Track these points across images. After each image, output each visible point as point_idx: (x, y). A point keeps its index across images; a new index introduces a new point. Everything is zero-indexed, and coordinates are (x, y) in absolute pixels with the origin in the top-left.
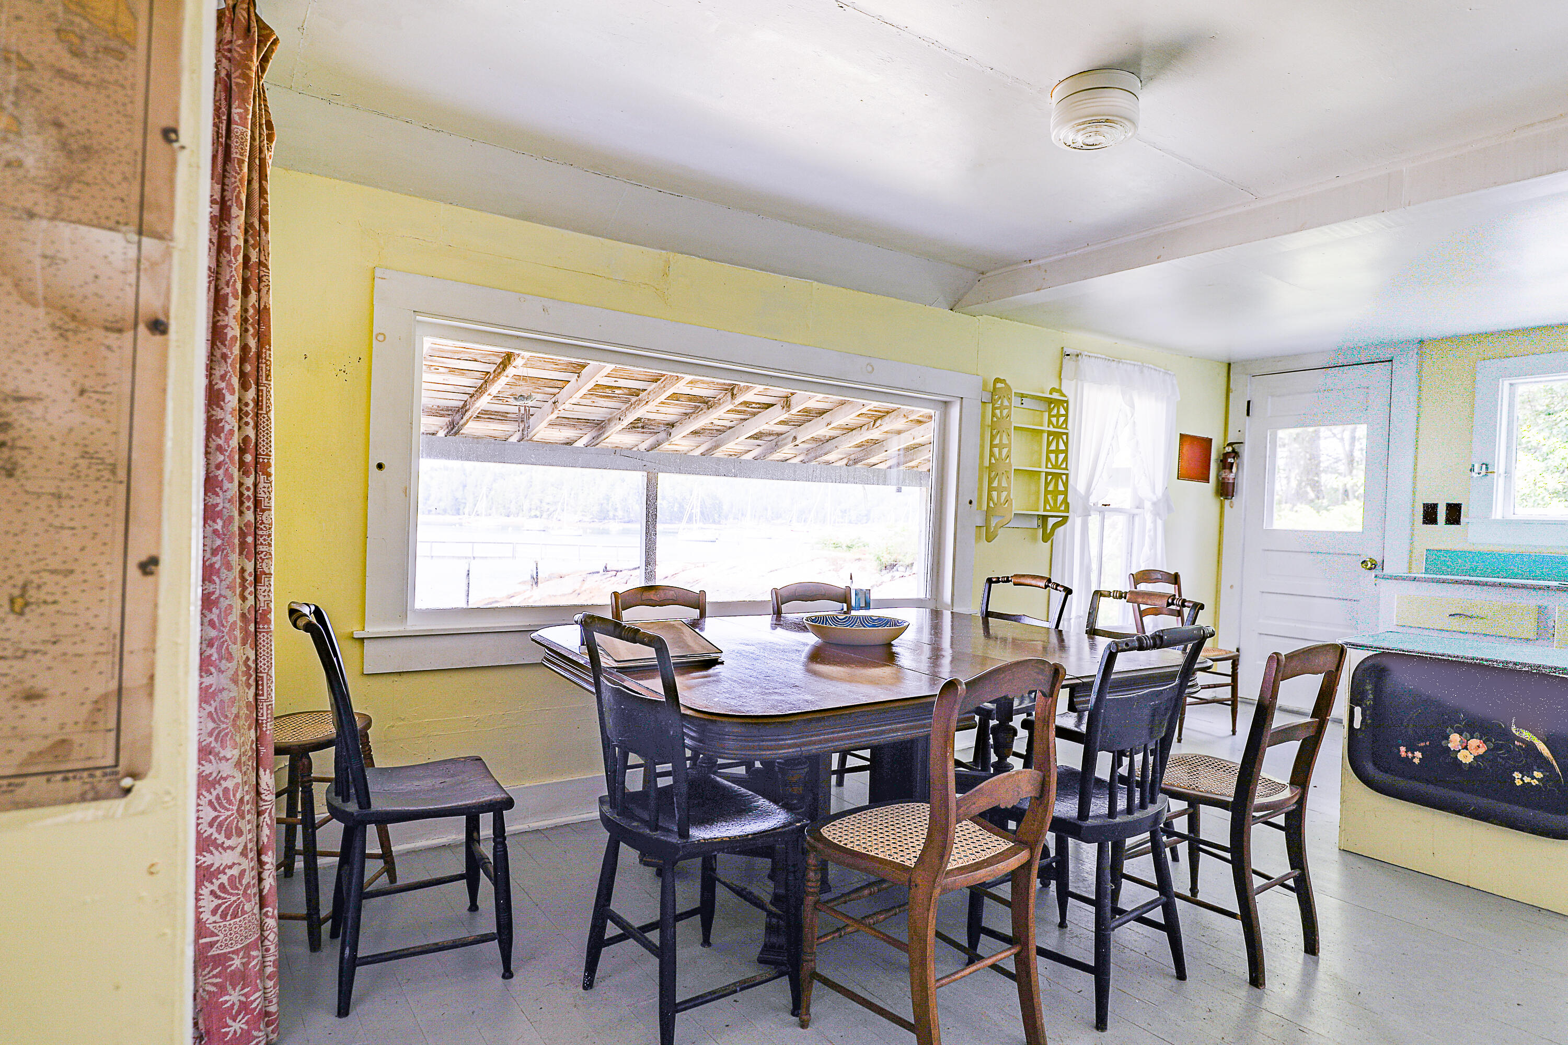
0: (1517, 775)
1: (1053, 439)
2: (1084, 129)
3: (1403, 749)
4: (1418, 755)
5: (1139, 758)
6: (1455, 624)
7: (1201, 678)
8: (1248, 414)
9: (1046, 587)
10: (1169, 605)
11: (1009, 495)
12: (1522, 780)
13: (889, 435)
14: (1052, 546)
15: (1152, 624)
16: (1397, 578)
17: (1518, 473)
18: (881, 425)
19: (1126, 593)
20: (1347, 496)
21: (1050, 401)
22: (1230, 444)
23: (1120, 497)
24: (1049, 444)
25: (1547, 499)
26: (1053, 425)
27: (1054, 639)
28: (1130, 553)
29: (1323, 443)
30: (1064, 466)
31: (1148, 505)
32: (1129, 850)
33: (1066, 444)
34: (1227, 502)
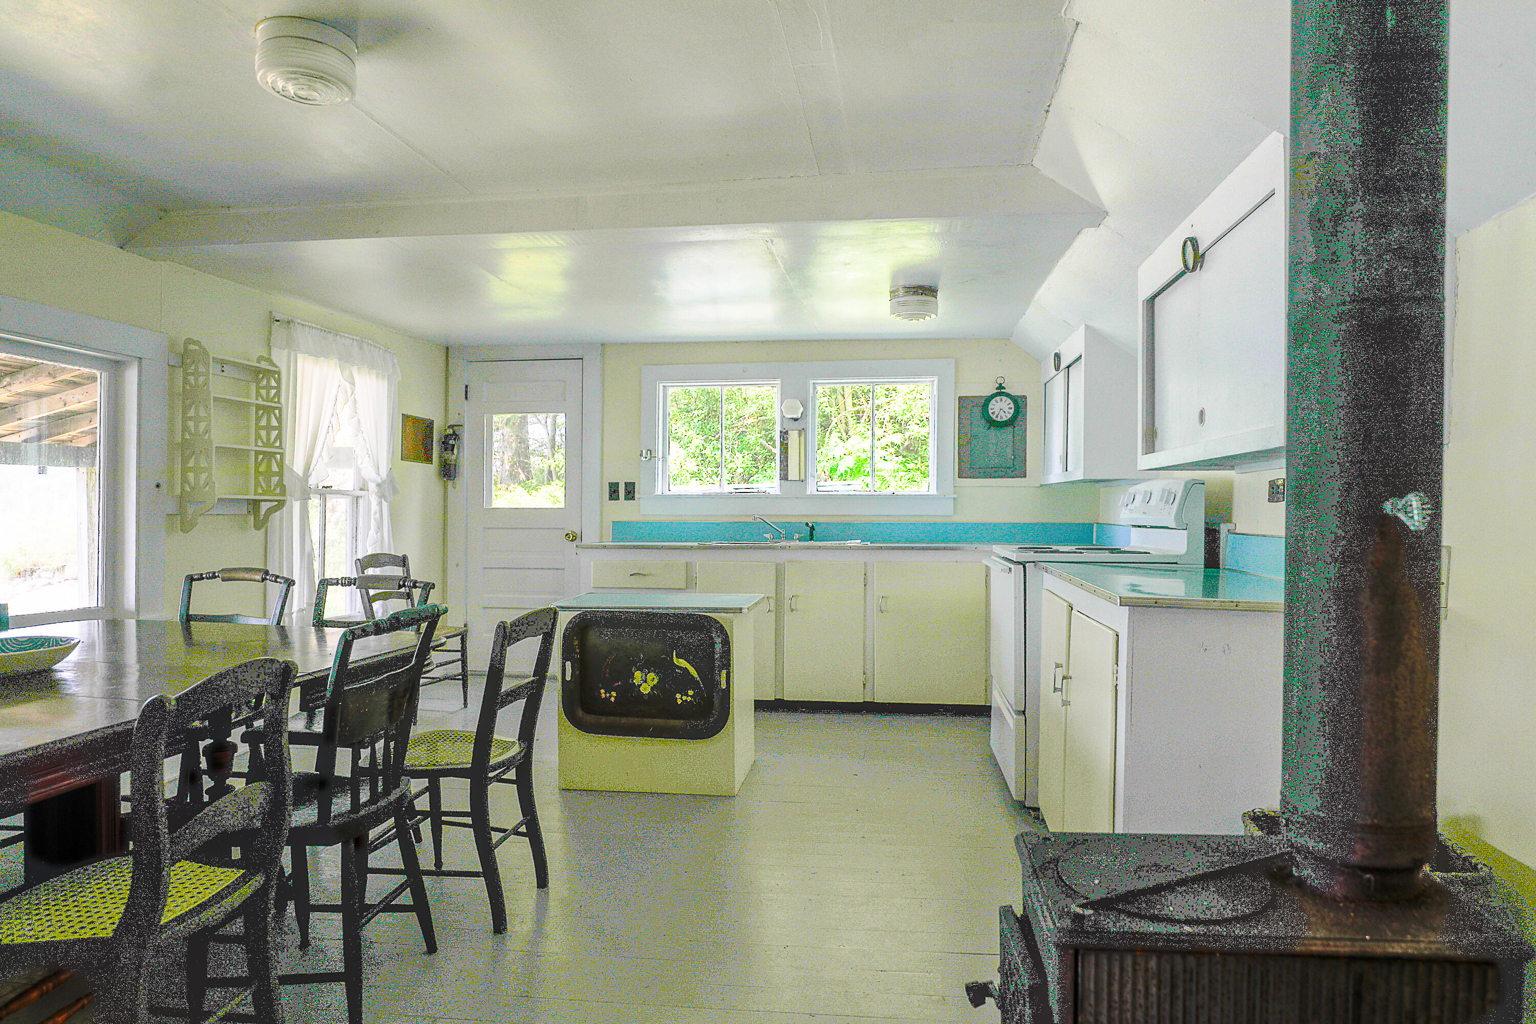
0: (678, 696)
1: (263, 414)
2: (296, 79)
3: (602, 691)
4: (614, 694)
5: (380, 745)
6: (636, 582)
7: (435, 657)
8: (466, 398)
9: (263, 580)
10: (400, 587)
11: (210, 475)
12: (681, 699)
13: (23, 399)
14: (266, 533)
15: (380, 610)
16: (592, 547)
17: (670, 459)
18: (9, 384)
19: (355, 579)
20: (551, 477)
21: (257, 371)
22: (451, 427)
23: (343, 479)
24: (258, 419)
25: (688, 478)
26: (262, 397)
27: (275, 637)
28: (355, 538)
29: (531, 428)
30: (278, 444)
31: (372, 487)
32: (373, 842)
33: (279, 420)
34: (450, 483)
